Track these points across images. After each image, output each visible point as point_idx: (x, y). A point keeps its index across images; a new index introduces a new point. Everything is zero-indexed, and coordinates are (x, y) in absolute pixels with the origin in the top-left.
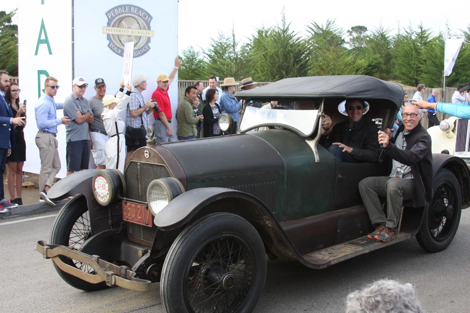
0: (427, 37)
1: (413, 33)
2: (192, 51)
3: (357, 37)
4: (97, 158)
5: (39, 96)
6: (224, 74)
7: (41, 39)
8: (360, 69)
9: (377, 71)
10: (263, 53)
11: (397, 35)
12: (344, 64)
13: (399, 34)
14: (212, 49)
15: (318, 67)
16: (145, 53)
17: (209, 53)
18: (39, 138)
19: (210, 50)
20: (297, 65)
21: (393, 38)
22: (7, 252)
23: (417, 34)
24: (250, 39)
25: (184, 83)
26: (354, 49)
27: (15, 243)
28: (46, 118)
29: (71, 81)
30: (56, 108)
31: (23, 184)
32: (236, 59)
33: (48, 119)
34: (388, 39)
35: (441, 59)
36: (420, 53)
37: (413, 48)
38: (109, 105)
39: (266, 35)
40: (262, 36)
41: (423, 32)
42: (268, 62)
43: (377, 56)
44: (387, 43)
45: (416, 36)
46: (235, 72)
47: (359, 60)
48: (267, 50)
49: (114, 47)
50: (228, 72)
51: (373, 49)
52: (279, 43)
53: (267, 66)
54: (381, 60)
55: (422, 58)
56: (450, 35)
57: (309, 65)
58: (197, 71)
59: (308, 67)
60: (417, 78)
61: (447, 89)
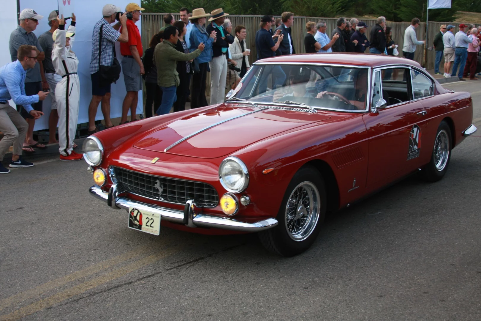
8: (336, 2)
9: (353, 4)
25: (148, 16)
46: (204, 5)
50: (196, 3)
60: (396, 11)
61: (430, 24)
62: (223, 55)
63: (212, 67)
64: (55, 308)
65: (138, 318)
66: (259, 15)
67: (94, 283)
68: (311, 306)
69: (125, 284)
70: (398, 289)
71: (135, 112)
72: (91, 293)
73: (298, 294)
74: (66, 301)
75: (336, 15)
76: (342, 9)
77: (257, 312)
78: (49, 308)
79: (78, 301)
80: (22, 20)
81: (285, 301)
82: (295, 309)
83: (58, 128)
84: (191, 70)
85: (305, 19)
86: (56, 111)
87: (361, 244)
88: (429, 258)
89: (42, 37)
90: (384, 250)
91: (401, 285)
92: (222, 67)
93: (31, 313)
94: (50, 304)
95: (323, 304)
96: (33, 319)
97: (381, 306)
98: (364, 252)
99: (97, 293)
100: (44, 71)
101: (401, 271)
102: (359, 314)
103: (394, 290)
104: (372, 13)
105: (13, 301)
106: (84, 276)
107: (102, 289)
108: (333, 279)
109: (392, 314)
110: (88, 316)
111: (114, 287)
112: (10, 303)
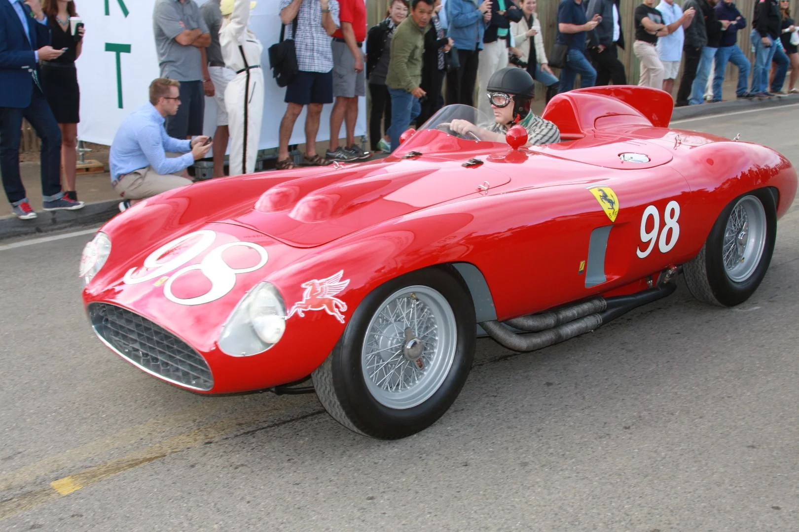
31: (81, 165)
62: (499, 40)
64: (217, 443)
65: (350, 464)
67: (281, 406)
68: (633, 458)
70: (781, 437)
71: (353, 131)
72: (275, 422)
73: (612, 437)
74: (235, 433)
77: (544, 463)
78: (207, 444)
79: (253, 434)
81: (592, 448)
82: (607, 461)
83: (228, 156)
84: (445, 65)
86: (226, 128)
87: (722, 359)
89: (205, 7)
90: (761, 370)
91: (787, 429)
92: (498, 59)
93: (179, 450)
94: (210, 436)
95: (654, 455)
96: (183, 459)
97: (752, 462)
98: (728, 372)
99: (284, 423)
100: (208, 63)
102: (713, 474)
103: (775, 438)
105: (152, 429)
107: (293, 416)
108: (672, 414)
109: (771, 478)
111: (313, 414)
112: (146, 433)
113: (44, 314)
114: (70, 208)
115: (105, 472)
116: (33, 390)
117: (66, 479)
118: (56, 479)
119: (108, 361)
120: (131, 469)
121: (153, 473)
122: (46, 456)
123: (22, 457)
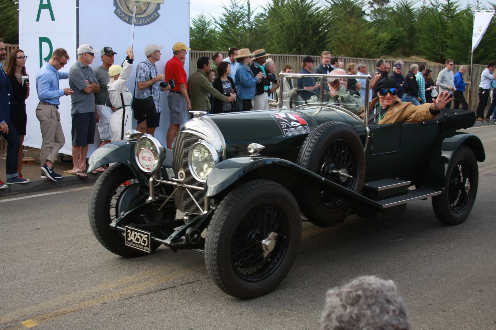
0: (454, 10)
1: (439, 5)
2: (202, 20)
3: (378, 9)
4: (103, 133)
5: (41, 65)
6: (237, 45)
7: (43, 3)
8: (382, 43)
9: (399, 45)
10: (280, 23)
11: (422, 7)
12: (365, 37)
13: (424, 7)
14: (224, 18)
15: (338, 40)
16: (154, 20)
17: (220, 22)
18: (40, 110)
19: (222, 20)
20: (315, 38)
21: (417, 10)
22: (7, 230)
23: (443, 7)
24: (264, 9)
25: (196, 54)
26: (375, 22)
27: (15, 222)
28: (47, 88)
29: (76, 49)
30: (58, 78)
31: (23, 160)
32: (250, 30)
33: (50, 90)
34: (412, 12)
35: (469, 34)
36: (446, 26)
37: (439, 21)
38: (115, 76)
39: (282, 5)
40: (278, 5)
41: (450, 5)
42: (285, 33)
43: (401, 30)
44: (412, 16)
45: (443, 8)
46: (250, 44)
47: (381, 34)
48: (283, 21)
49: (121, 14)
50: (242, 43)
51: (396, 21)
52: (297, 13)
53: (284, 37)
54: (404, 33)
55: (448, 32)
56: (479, 8)
57: (329, 38)
58: (208, 42)
59: (327, 39)
60: (443, 53)
61: (475, 66)
62: (265, 93)
63: (255, 104)
64: (109, 303)
66: (304, 55)
67: (143, 286)
69: (170, 288)
72: (140, 294)
74: (119, 299)
75: (381, 56)
76: (387, 49)
77: (281, 313)
78: (104, 304)
79: (128, 299)
80: (80, 54)
82: (314, 313)
85: (348, 60)
87: (379, 265)
88: (439, 278)
90: (399, 270)
92: (264, 104)
93: (89, 307)
94: (105, 300)
96: (91, 311)
98: (381, 271)
99: (145, 294)
101: (411, 287)
104: (419, 54)
105: (74, 297)
106: (134, 281)
107: (149, 291)
110: (137, 310)
111: (160, 290)
112: (71, 299)
113: (8, 240)
114: (22, 183)
115: (50, 317)
116: (6, 278)
117: (29, 320)
118: (24, 320)
119: (47, 264)
120: (63, 316)
121: (76, 317)
122: (17, 309)
123: (4, 310)
